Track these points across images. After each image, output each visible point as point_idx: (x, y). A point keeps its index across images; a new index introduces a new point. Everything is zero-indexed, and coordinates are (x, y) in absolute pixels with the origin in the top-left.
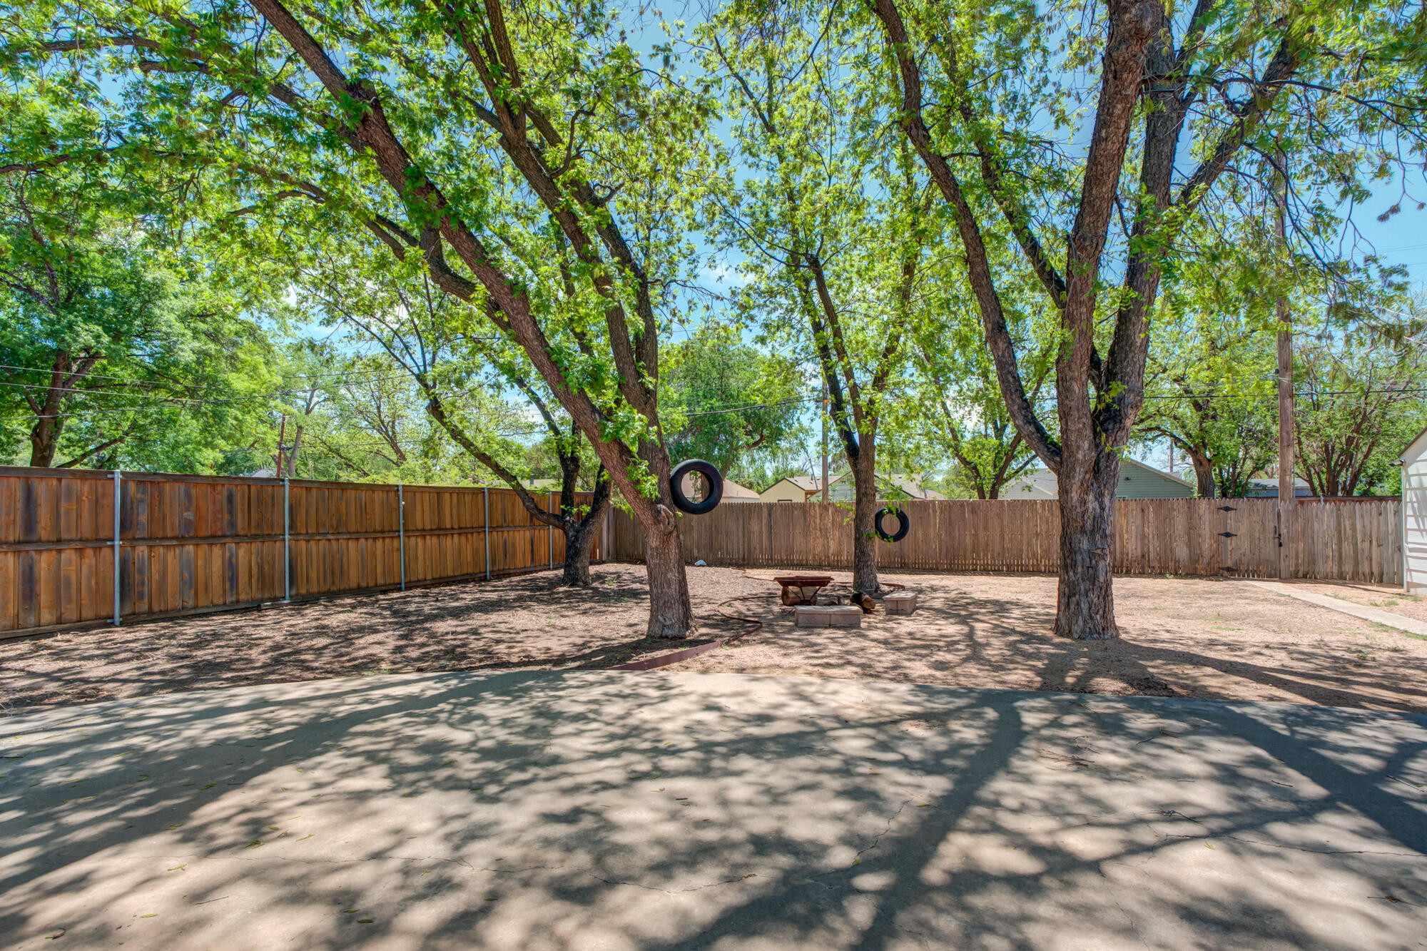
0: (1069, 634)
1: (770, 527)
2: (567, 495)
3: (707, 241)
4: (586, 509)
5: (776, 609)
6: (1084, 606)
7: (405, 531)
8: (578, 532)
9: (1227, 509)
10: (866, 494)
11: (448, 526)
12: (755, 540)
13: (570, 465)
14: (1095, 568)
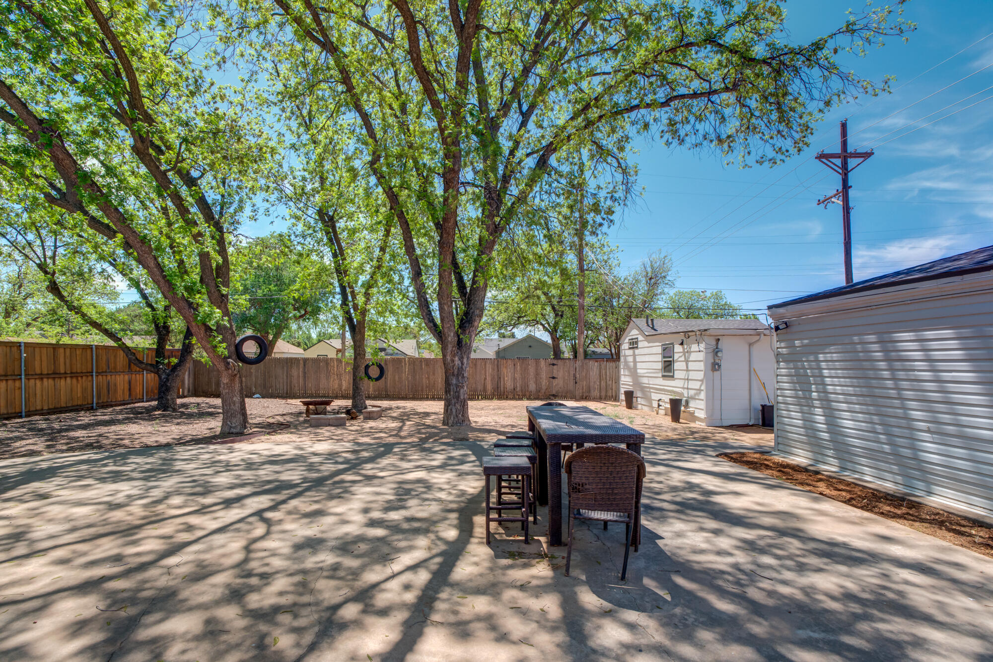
0: (447, 425)
1: (305, 373)
2: (160, 351)
3: (264, 200)
4: (174, 361)
5: (301, 419)
6: (454, 411)
7: (26, 375)
8: (168, 375)
9: (553, 365)
10: (359, 354)
11: (62, 371)
12: (295, 382)
13: (162, 331)
14: (459, 392)
